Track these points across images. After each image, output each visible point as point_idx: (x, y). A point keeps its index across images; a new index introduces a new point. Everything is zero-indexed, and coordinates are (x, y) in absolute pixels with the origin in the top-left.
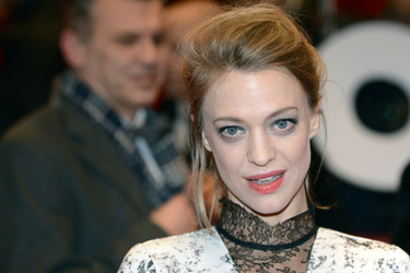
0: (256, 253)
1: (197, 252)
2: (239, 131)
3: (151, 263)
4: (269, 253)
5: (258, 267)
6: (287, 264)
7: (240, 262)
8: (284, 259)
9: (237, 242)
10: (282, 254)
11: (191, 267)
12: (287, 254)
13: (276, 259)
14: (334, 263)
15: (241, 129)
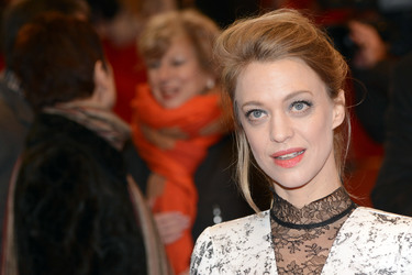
0: (293, 232)
1: (248, 233)
2: (263, 115)
3: (210, 243)
4: (303, 232)
5: (290, 244)
6: (316, 241)
7: (277, 240)
8: (314, 236)
9: (280, 222)
10: (313, 232)
11: (240, 246)
12: (317, 232)
13: (306, 237)
14: (358, 238)
15: (265, 112)
